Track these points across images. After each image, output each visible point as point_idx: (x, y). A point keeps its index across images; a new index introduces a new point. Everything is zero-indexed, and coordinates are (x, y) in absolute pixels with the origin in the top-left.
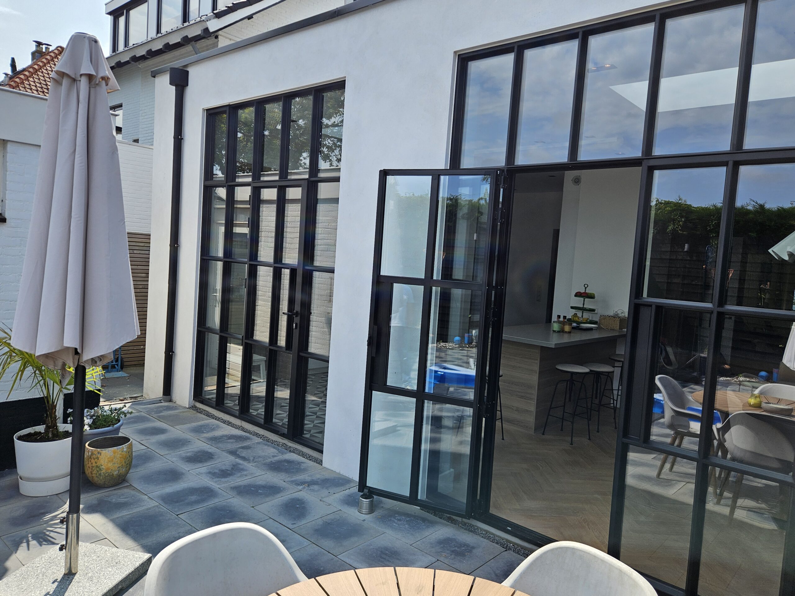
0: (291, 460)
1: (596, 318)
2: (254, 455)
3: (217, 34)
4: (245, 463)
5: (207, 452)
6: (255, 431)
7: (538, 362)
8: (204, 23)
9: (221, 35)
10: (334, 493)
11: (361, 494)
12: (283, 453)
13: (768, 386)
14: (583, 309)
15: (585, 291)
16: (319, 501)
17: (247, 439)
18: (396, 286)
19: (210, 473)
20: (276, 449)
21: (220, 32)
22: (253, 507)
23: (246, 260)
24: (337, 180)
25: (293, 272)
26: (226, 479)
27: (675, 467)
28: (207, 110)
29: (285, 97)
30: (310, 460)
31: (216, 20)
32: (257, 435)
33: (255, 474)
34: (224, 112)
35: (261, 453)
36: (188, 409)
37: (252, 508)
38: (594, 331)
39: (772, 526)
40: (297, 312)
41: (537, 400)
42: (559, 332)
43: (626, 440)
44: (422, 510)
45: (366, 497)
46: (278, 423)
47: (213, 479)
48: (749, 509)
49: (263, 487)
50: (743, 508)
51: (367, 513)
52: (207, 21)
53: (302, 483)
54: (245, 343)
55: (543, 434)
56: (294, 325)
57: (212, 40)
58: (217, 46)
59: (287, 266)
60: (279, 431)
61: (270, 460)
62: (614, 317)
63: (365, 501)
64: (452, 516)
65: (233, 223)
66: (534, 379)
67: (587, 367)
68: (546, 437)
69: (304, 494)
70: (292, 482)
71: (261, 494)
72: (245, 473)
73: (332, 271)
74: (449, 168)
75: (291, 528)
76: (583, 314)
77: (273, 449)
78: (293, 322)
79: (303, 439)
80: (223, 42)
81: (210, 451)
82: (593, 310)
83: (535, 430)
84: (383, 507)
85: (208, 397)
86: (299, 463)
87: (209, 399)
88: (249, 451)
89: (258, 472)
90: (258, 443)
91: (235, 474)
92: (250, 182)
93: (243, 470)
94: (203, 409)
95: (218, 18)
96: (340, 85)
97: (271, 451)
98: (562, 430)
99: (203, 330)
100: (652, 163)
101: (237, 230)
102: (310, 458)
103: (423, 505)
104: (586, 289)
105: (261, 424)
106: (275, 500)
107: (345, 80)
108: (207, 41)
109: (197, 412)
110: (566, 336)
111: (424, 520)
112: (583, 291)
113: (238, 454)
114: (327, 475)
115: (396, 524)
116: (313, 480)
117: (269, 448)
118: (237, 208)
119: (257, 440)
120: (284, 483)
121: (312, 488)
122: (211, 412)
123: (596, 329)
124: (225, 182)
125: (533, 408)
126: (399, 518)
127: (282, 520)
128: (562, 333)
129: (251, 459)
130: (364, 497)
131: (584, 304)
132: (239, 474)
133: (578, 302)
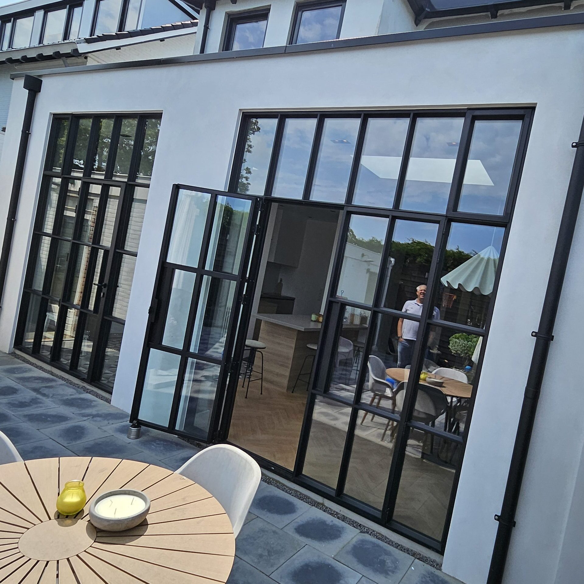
0: (85, 399)
2: (55, 393)
3: (87, 55)
4: (44, 399)
5: (13, 388)
6: (62, 376)
7: (295, 341)
8: (74, 45)
9: (90, 57)
10: (113, 424)
11: (132, 424)
12: (80, 393)
16: (97, 428)
17: (52, 380)
18: (177, 271)
19: (9, 403)
20: (75, 390)
21: (89, 55)
22: (38, 430)
23: (70, 239)
24: (148, 186)
25: (106, 252)
26: (22, 409)
28: (53, 114)
29: (116, 116)
31: (86, 44)
32: (63, 378)
33: (50, 406)
34: (68, 119)
35: (61, 392)
36: (8, 355)
40: (105, 284)
41: (291, 368)
43: (314, 391)
44: (179, 438)
45: (134, 426)
46: (83, 371)
47: (10, 408)
49: (53, 416)
51: (134, 438)
52: (78, 43)
53: (88, 415)
54: (62, 304)
55: (293, 392)
56: (102, 294)
57: (81, 60)
58: (86, 65)
59: (102, 247)
60: (80, 376)
61: (67, 397)
63: (134, 430)
64: (200, 442)
65: (65, 207)
66: (291, 353)
68: (294, 394)
69: (86, 423)
70: (80, 414)
71: (49, 421)
72: (41, 405)
73: (135, 255)
74: (227, 191)
75: (65, 446)
77: (72, 390)
78: (102, 292)
79: (101, 384)
80: (91, 62)
81: (16, 387)
83: (287, 389)
84: (148, 435)
85: (27, 346)
86: (91, 401)
87: (28, 348)
88: (51, 390)
89: (53, 405)
90: (61, 385)
91: (31, 406)
92: (81, 177)
93: (40, 403)
94: (21, 356)
95: (88, 43)
96: (158, 116)
97: (70, 391)
99: (29, 291)
100: (350, 209)
101: (68, 213)
102: (102, 398)
103: (180, 435)
105: (67, 370)
106: (60, 426)
107: (162, 113)
108: (78, 59)
109: (15, 357)
111: (177, 444)
113: (41, 392)
114: (112, 411)
115: (154, 446)
116: (98, 413)
117: (70, 388)
118: (69, 196)
119: (61, 382)
120: (73, 414)
121: (95, 419)
122: (27, 359)
124: (61, 174)
125: (287, 374)
126: (158, 443)
127: (60, 440)
129: (51, 395)
130: (133, 426)
132: (36, 406)
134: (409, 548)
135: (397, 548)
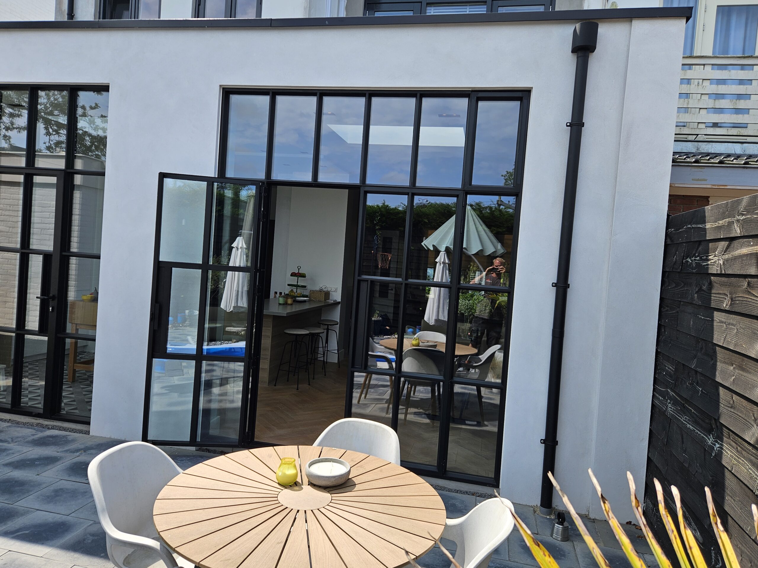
0: (54, 435)
1: (306, 293)
2: (11, 436)
4: (5, 445)
7: (271, 329)
12: (41, 431)
13: (421, 333)
14: (297, 286)
15: (299, 272)
18: (175, 270)
20: (32, 429)
25: (47, 257)
27: (367, 395)
30: (74, 432)
33: (22, 451)
35: (17, 434)
37: (38, 476)
38: (307, 302)
39: (427, 421)
40: (54, 296)
41: (270, 359)
42: (283, 304)
43: (353, 369)
46: (33, 407)
48: (415, 413)
49: (39, 459)
50: (411, 413)
53: (77, 450)
55: (275, 386)
56: (51, 308)
59: (37, 252)
62: (321, 292)
67: (307, 330)
69: (84, 458)
70: (66, 451)
71: (39, 465)
72: (10, 451)
73: (96, 257)
75: (86, 483)
76: (297, 290)
77: (28, 429)
78: (50, 305)
79: (62, 415)
82: (305, 287)
83: (269, 383)
86: (65, 436)
88: (3, 434)
89: (25, 449)
90: (8, 427)
93: (6, 450)
96: (102, 89)
97: (27, 432)
98: (288, 381)
100: (367, 189)
104: (299, 270)
106: (58, 466)
107: (108, 85)
110: (289, 307)
112: (297, 272)
114: (99, 441)
116: (87, 446)
117: (23, 429)
119: (6, 424)
120: (59, 453)
121: (89, 452)
123: (309, 301)
127: (74, 479)
128: (285, 305)
129: (10, 440)
131: (297, 283)
132: (5, 454)
133: (294, 280)
134: (467, 490)
135: (457, 492)
